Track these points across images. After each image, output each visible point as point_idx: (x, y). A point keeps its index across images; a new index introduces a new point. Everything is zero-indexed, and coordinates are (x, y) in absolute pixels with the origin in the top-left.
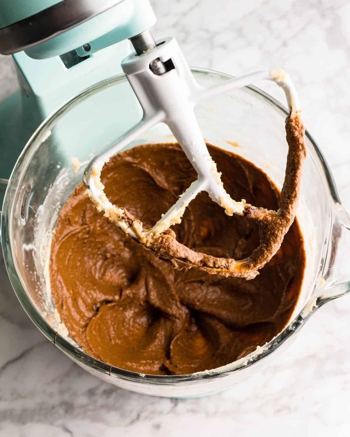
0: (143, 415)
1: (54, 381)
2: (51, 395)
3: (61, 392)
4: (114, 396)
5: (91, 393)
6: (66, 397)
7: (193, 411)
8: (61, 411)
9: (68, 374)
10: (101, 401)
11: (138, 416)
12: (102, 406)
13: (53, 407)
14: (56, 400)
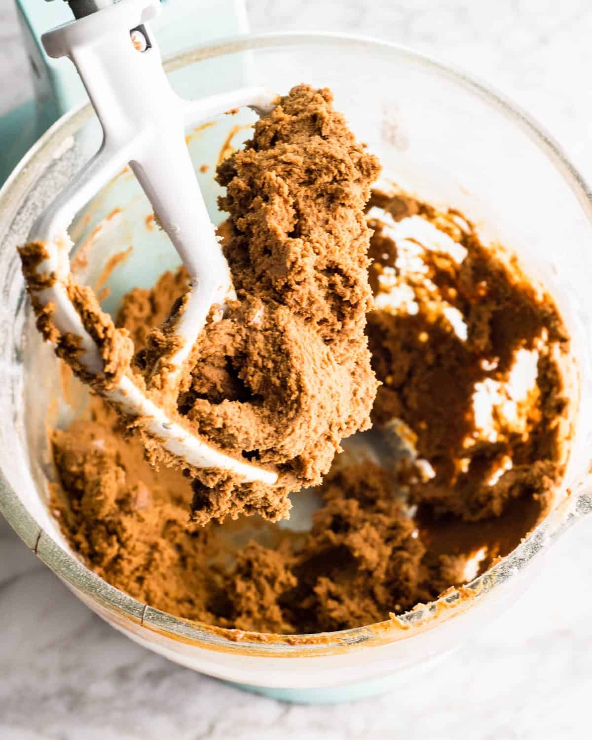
0: (221, 726)
1: (52, 646)
2: (44, 673)
3: (65, 670)
4: (166, 684)
5: (122, 674)
6: (73, 680)
7: (321, 727)
8: (60, 706)
9: (80, 635)
10: (140, 691)
11: (211, 729)
12: (143, 704)
13: (46, 698)
14: (52, 684)
